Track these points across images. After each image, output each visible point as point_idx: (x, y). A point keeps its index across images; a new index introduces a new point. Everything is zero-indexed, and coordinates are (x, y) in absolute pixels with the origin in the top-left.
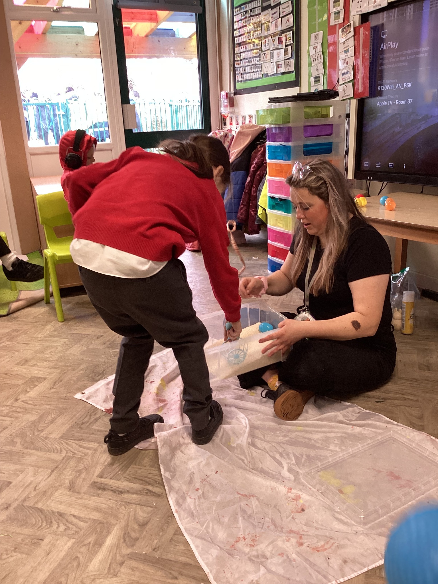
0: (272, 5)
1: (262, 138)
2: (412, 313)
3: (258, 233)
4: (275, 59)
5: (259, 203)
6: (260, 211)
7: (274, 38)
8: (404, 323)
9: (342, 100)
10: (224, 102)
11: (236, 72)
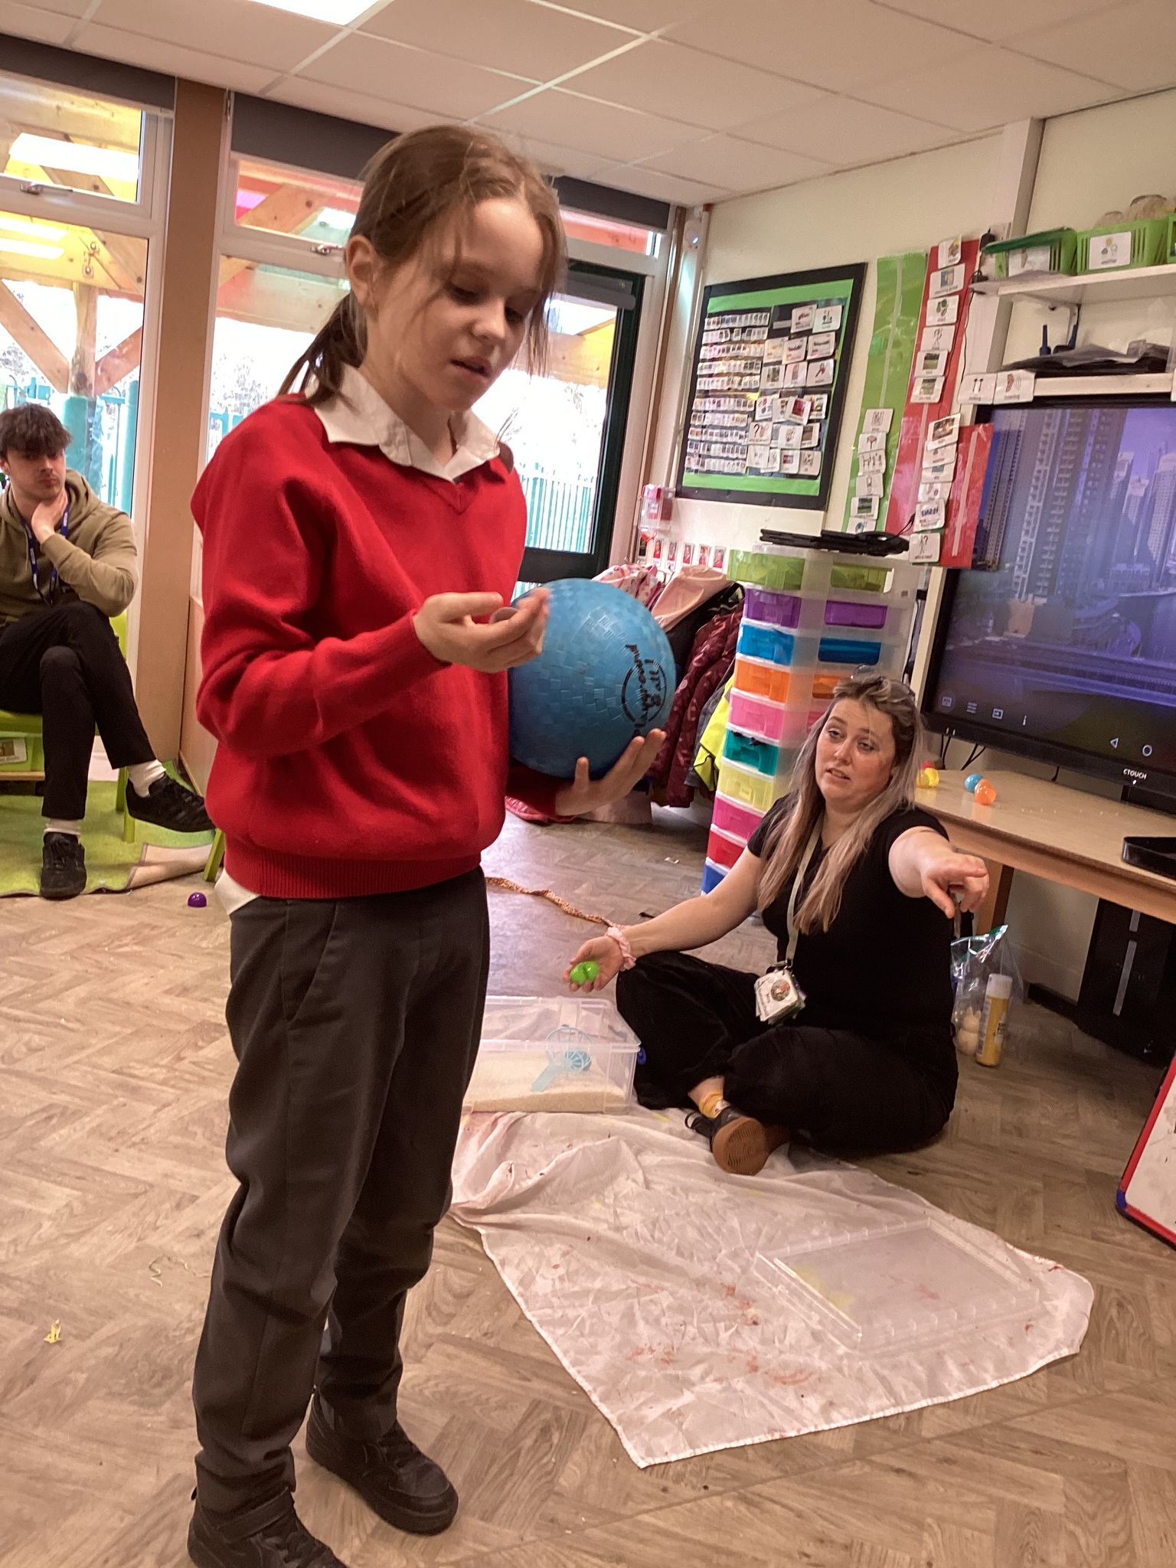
0: (792, 331)
1: (725, 602)
2: (1001, 1022)
3: (685, 805)
4: (781, 442)
5: (702, 741)
6: (701, 758)
7: (786, 399)
8: (984, 1039)
9: (914, 564)
10: (650, 507)
11: (688, 450)
